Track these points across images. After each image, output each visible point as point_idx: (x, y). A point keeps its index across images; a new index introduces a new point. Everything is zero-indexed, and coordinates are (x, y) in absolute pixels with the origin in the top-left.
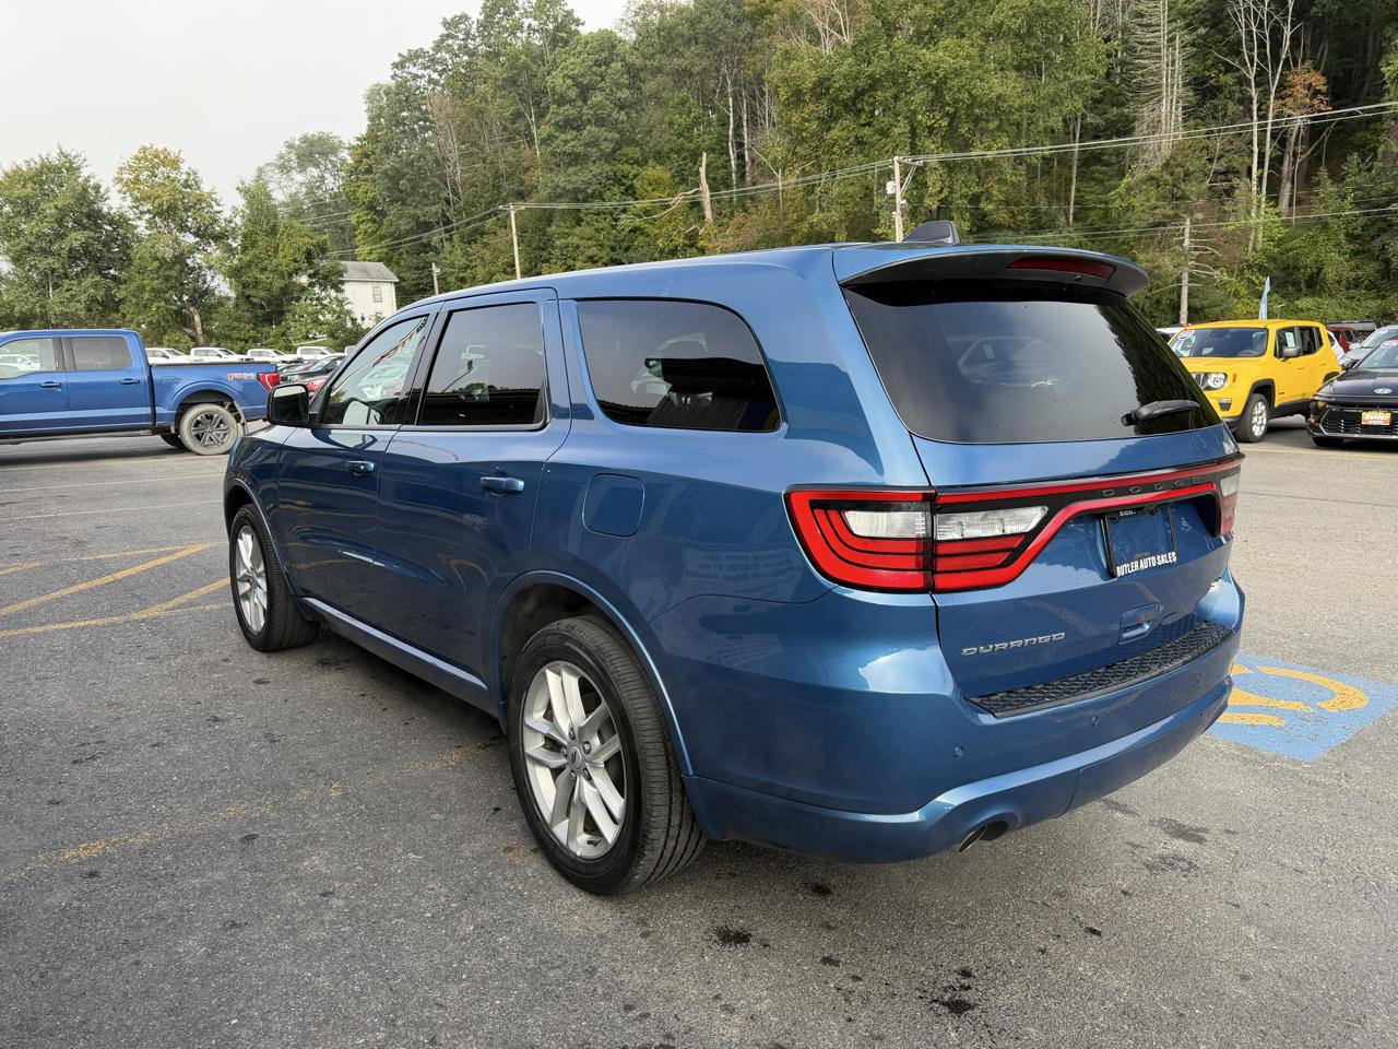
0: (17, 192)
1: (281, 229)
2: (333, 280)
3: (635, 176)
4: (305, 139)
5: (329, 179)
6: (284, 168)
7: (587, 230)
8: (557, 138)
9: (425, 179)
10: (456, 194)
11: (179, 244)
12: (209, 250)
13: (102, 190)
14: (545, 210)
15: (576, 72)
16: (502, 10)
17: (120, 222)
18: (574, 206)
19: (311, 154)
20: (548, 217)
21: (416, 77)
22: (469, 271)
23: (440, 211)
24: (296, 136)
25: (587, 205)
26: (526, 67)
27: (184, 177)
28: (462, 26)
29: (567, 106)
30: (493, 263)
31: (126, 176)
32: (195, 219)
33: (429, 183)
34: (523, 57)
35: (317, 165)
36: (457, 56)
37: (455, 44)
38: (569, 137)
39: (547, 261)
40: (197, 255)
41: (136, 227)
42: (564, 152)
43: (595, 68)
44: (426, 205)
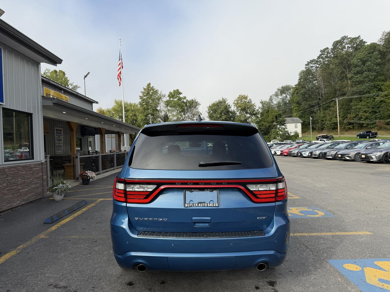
0: (214, 108)
1: (270, 111)
2: (283, 123)
3: (382, 85)
4: (282, 87)
5: (288, 97)
6: (277, 95)
7: (363, 103)
8: (354, 77)
9: (313, 94)
10: (322, 96)
11: (245, 117)
12: (253, 117)
13: (230, 106)
14: (350, 98)
15: (361, 57)
16: (339, 44)
17: (234, 113)
18: (360, 96)
19: (284, 91)
20: (351, 100)
21: (312, 67)
22: (325, 118)
23: (317, 102)
24: (280, 87)
25: (364, 95)
26: (346, 58)
27: (248, 101)
28: (326, 51)
29: (358, 67)
30: (332, 115)
31: (235, 102)
32: (250, 110)
33: (314, 95)
34: (345, 56)
35: (285, 93)
36: (324, 59)
37: (324, 56)
38: (358, 76)
39: (350, 113)
40: (250, 119)
41: (237, 113)
42: (356, 81)
43: (368, 55)
44: (313, 101)
